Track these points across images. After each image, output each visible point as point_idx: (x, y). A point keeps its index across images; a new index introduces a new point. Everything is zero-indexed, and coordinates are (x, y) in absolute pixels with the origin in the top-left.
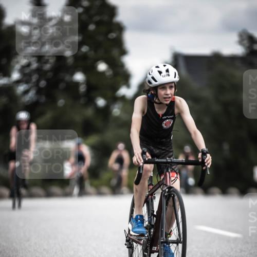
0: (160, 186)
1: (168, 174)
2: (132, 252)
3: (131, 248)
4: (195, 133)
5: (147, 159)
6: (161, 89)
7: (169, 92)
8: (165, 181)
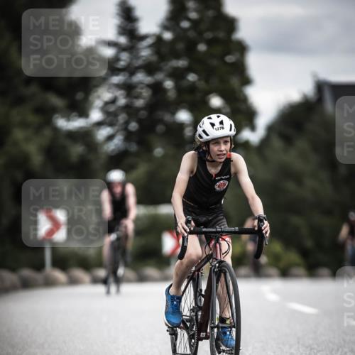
0: (208, 260)
1: (218, 245)
2: (176, 339)
3: (174, 334)
4: (253, 198)
5: (192, 229)
6: (213, 144)
7: (223, 147)
8: (214, 255)
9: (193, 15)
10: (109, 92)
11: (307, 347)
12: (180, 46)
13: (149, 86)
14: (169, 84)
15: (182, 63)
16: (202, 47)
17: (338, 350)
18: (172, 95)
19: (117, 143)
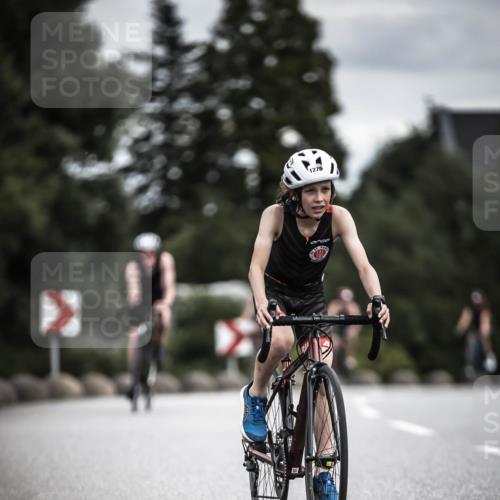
0: (302, 363)
1: (315, 341)
2: (257, 478)
3: (253, 470)
5: (277, 318)
6: (307, 192)
8: (310, 354)
9: (259, 16)
10: (141, 125)
11: (417, 483)
12: (241, 59)
13: (197, 116)
14: (224, 113)
15: (242, 83)
16: (271, 61)
17: (461, 486)
18: (229, 128)
19: (151, 197)
